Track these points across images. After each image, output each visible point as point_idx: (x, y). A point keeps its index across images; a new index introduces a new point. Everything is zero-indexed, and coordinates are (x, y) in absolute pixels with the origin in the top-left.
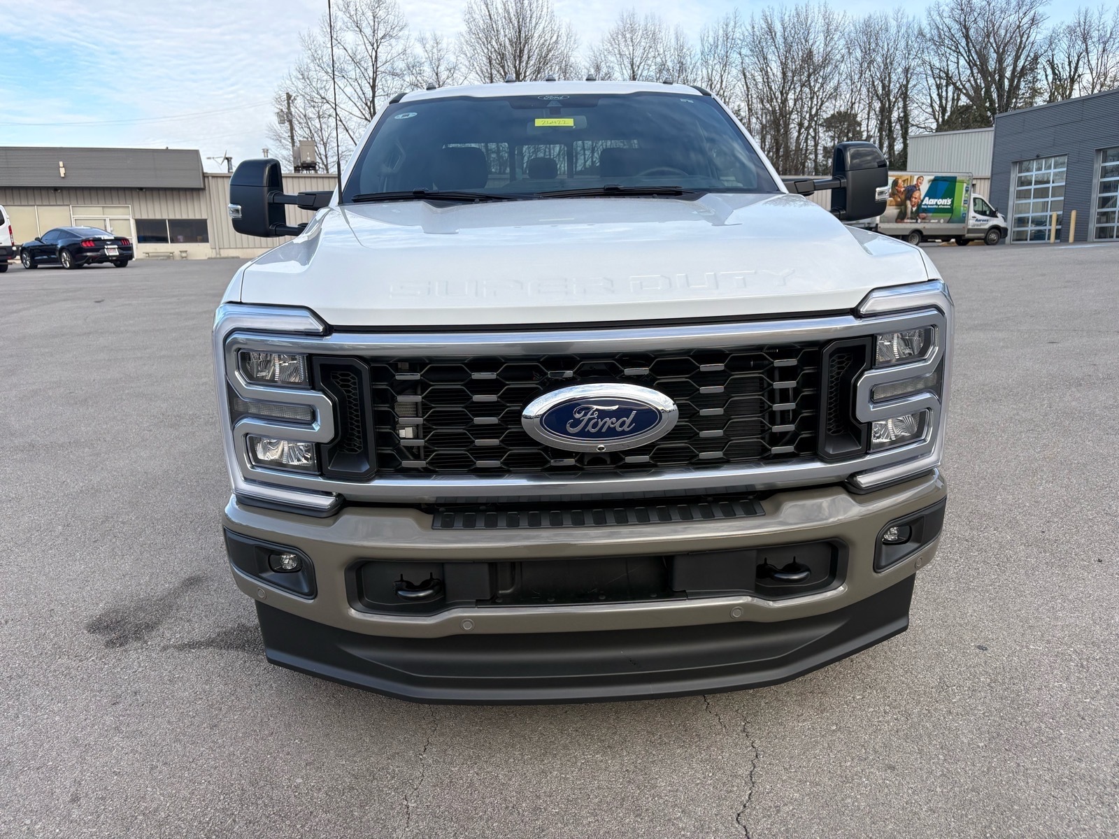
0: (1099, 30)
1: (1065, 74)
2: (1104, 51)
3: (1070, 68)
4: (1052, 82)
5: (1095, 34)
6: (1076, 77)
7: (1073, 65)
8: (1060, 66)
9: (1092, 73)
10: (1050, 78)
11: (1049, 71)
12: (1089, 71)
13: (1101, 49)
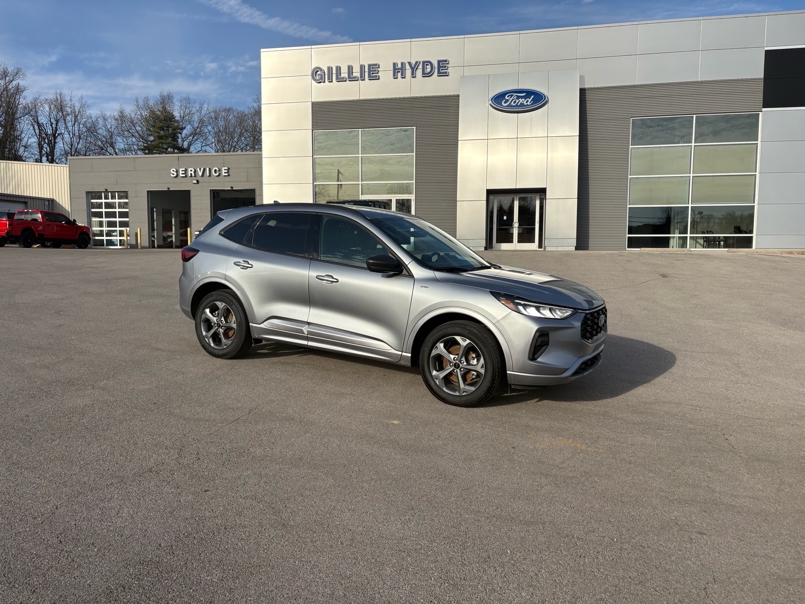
0: (71, 108)
1: (50, 132)
2: (75, 121)
3: (52, 127)
4: (39, 135)
5: (69, 110)
6: (57, 135)
7: (54, 126)
8: (45, 126)
9: (70, 135)
10: (37, 131)
11: (36, 127)
12: (66, 133)
13: (73, 120)
